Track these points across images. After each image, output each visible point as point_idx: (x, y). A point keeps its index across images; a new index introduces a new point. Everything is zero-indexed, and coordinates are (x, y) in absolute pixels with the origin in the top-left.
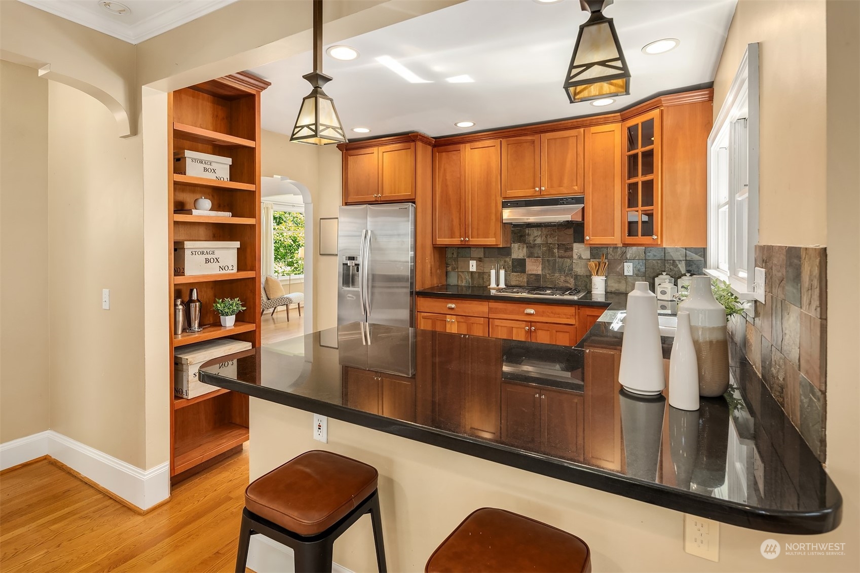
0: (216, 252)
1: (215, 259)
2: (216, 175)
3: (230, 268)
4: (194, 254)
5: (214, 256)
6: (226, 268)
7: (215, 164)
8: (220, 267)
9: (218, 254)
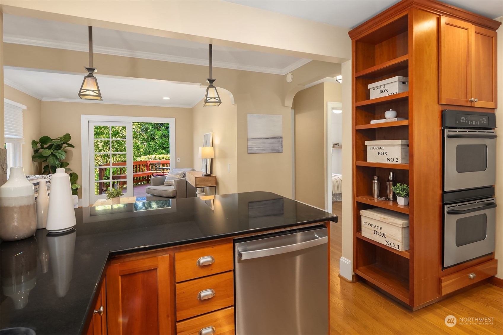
0: (385, 148)
1: (384, 153)
2: (387, 93)
3: (395, 160)
4: (372, 149)
5: (384, 151)
6: (392, 160)
7: (387, 85)
8: (388, 158)
9: (386, 149)
